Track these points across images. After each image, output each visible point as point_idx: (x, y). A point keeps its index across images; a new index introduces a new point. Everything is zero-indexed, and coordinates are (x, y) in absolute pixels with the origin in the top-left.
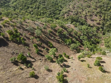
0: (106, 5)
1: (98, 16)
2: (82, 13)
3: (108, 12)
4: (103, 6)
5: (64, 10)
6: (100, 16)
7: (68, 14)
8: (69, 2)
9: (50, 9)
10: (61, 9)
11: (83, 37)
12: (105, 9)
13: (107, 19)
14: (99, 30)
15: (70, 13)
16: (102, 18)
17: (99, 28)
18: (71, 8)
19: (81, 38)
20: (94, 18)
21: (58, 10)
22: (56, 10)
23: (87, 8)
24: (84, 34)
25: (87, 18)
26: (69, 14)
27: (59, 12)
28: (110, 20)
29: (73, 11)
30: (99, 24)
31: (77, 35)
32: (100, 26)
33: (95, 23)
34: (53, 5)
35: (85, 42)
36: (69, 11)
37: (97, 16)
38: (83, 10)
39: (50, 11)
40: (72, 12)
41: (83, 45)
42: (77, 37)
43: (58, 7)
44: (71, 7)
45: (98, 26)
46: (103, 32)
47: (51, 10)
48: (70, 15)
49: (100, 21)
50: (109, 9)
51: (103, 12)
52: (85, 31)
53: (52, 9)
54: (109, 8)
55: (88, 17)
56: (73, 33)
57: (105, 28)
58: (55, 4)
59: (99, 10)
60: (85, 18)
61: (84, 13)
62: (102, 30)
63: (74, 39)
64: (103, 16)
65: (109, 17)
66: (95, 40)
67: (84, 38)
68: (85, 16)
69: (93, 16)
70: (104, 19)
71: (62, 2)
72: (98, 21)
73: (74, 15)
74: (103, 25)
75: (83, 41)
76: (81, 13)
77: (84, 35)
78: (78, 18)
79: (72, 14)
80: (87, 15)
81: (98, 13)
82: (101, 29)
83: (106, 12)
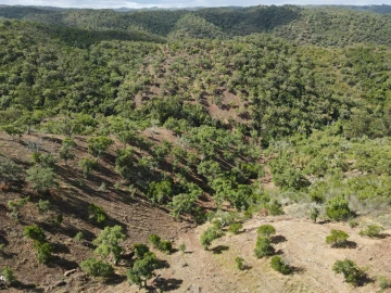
0: (253, 60)
1: (239, 93)
2: (189, 87)
3: (264, 79)
4: (247, 63)
5: (130, 82)
6: (243, 92)
7: (144, 95)
8: (143, 56)
9: (77, 80)
10: (120, 78)
11: (208, 167)
12: (254, 70)
13: (264, 101)
14: (249, 135)
15: (152, 88)
16: (251, 98)
17: (248, 129)
18: (152, 73)
19: (201, 169)
20: (229, 99)
21: (108, 81)
22: (102, 84)
23: (204, 72)
24: (206, 154)
25: (210, 102)
26: (147, 93)
27: (113, 89)
28: (272, 102)
29: (160, 81)
30: (245, 116)
31: (185, 163)
32: (250, 122)
33: (233, 114)
34: (86, 68)
35: (215, 182)
36: (147, 83)
37: (235, 94)
38: (192, 79)
39: (80, 88)
40: (158, 85)
41: (212, 192)
42: (187, 168)
43: (109, 73)
44: (151, 70)
45: (245, 122)
46: (261, 138)
47: (81, 83)
48: (151, 97)
49: (246, 106)
50: (265, 71)
51: (250, 79)
53: (85, 82)
54: (263, 67)
55: (209, 99)
56: (171, 159)
57: (264, 127)
58: (96, 62)
59: (236, 74)
60: (203, 103)
61: (196, 85)
62: (259, 135)
63: (178, 178)
64: (251, 93)
65: (269, 92)
66: (245, 170)
67: (210, 170)
68: (201, 96)
69: (225, 93)
70: (257, 101)
71: (120, 56)
72: (242, 109)
73: (166, 94)
74: (258, 117)
75: (209, 178)
76: (186, 88)
77: (207, 158)
78: (182, 104)
79: (159, 91)
80: (207, 91)
81: (237, 84)
82: (254, 133)
83: (259, 80)
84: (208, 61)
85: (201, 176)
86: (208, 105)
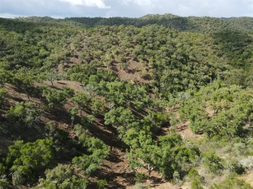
0: (150, 38)
1: (141, 60)
2: (102, 57)
3: (159, 51)
4: (146, 40)
5: (55, 55)
6: (144, 60)
7: (65, 64)
8: (66, 38)
9: (9, 54)
10: (47, 53)
11: (118, 115)
12: (151, 45)
13: (161, 66)
14: (151, 92)
15: (72, 59)
16: (150, 64)
17: (150, 87)
18: (73, 48)
20: (133, 65)
21: (37, 55)
22: (32, 57)
23: (113, 47)
24: (116, 102)
25: (118, 69)
26: (68, 63)
27: (39, 61)
28: (167, 67)
29: (79, 54)
30: (147, 77)
32: (151, 82)
33: (138, 76)
34: (19, 46)
35: (127, 134)
36: (68, 55)
37: (138, 61)
38: (104, 52)
39: (10, 60)
40: (77, 57)
41: (125, 148)
43: (38, 50)
45: (147, 82)
46: (161, 94)
47: (12, 56)
48: (71, 65)
49: (147, 70)
50: (159, 46)
51: (148, 51)
52: (117, 93)
53: (16, 55)
54: (158, 43)
55: (118, 66)
57: (163, 85)
58: (28, 42)
59: (138, 48)
60: (113, 69)
61: (107, 56)
62: (159, 92)
64: (151, 60)
65: (164, 60)
67: (120, 119)
68: (112, 64)
69: (130, 61)
70: (155, 66)
71: (48, 37)
72: (144, 72)
73: (83, 63)
74: (158, 78)
75: (120, 128)
76: (99, 58)
78: (96, 70)
79: (78, 61)
80: (116, 60)
81: (139, 54)
82: (156, 90)
83: (155, 51)
84: (116, 39)
85: (110, 127)
86: (117, 71)
